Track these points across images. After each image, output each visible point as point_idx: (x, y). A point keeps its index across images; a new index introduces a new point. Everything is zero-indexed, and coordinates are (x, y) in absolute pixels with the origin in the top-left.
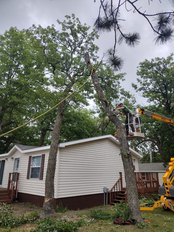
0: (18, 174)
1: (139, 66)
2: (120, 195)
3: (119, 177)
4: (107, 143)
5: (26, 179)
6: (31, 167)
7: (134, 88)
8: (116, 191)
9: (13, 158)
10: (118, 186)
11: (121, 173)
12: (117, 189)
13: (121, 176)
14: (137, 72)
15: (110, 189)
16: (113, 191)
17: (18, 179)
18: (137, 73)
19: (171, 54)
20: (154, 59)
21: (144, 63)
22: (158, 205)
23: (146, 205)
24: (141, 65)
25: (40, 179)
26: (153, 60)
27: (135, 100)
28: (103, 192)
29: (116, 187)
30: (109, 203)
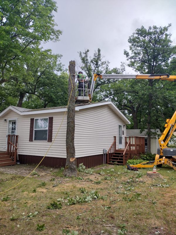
0: (17, 136)
1: (135, 32)
2: (114, 156)
3: (114, 140)
4: (107, 109)
5: (28, 141)
6: (34, 129)
7: (125, 56)
8: (111, 152)
9: (6, 120)
10: (113, 148)
11: (115, 137)
12: (112, 151)
13: (115, 139)
14: (129, 38)
15: (108, 151)
16: (110, 152)
17: (17, 142)
18: (129, 40)
19: (169, 24)
20: (152, 27)
21: (141, 31)
22: (157, 163)
23: (147, 163)
24: (137, 32)
25: (48, 141)
26: (150, 28)
27: (124, 68)
28: (102, 153)
29: (111, 149)
30: (106, 163)
